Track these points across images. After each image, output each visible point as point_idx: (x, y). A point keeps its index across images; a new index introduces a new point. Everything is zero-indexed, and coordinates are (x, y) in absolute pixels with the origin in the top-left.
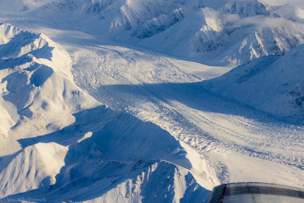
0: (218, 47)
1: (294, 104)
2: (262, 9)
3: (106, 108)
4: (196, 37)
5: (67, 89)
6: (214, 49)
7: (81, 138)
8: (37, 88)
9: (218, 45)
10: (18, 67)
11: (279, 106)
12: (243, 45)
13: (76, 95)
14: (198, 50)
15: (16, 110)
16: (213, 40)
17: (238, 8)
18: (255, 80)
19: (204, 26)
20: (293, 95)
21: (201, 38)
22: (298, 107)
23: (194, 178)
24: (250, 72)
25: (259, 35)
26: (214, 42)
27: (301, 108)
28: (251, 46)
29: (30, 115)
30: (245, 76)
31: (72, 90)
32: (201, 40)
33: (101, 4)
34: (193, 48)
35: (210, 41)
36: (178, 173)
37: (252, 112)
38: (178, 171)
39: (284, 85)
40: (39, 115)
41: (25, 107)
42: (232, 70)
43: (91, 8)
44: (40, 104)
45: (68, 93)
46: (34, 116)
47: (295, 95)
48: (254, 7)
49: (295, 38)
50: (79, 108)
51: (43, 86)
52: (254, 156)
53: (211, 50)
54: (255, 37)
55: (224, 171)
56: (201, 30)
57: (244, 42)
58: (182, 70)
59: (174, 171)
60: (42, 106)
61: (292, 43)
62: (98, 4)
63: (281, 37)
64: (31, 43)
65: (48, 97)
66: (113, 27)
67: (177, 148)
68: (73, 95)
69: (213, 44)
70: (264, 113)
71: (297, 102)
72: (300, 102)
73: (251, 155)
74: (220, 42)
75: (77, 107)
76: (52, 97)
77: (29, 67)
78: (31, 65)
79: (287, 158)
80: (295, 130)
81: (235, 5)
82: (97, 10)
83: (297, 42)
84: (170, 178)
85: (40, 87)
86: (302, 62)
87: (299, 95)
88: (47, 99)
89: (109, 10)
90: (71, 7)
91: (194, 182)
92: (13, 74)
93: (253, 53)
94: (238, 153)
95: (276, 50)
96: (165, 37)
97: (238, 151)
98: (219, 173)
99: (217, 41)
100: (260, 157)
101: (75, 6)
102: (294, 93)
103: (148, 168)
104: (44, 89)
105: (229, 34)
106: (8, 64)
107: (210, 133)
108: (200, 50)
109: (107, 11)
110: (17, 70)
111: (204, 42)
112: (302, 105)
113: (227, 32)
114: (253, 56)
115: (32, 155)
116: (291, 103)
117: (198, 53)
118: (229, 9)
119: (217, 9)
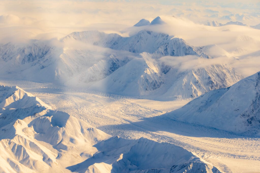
0: (161, 85)
1: (246, 123)
2: (189, 50)
3: (118, 138)
4: (143, 78)
5: (83, 128)
6: (158, 87)
7: (118, 158)
8: (62, 128)
9: (161, 83)
10: (38, 115)
11: (236, 125)
12: (185, 82)
13: (91, 131)
14: (146, 89)
15: (51, 146)
16: (156, 80)
17: (169, 50)
18: (212, 109)
19: (146, 68)
20: (245, 117)
21: (147, 79)
22: (250, 125)
23: (218, 170)
24: (205, 103)
25: (195, 73)
26: (157, 81)
27: (251, 125)
28: (191, 83)
29: (65, 148)
30: (202, 107)
31: (87, 127)
32: (147, 80)
33: (34, 54)
34: (142, 87)
35: (154, 81)
36: (207, 168)
37: (218, 132)
38: (207, 166)
39: (236, 110)
40: (72, 147)
41: (58, 143)
42: (189, 103)
43: (25, 58)
44: (69, 140)
45: (85, 130)
46: (68, 148)
47: (246, 117)
48: (183, 49)
49: (223, 72)
50: (97, 140)
51: (66, 126)
52: (237, 158)
53: (156, 88)
54: (193, 75)
55: (225, 167)
56: (145, 72)
57: (185, 80)
58: (143, 106)
59: (205, 166)
60: (70, 141)
61: (222, 77)
62: (31, 54)
63: (212, 73)
64: (13, 95)
65: (72, 134)
66: (58, 75)
67: (191, 156)
68: (89, 131)
69: (157, 83)
70: (226, 131)
71: (248, 122)
72: (250, 121)
73: (235, 157)
74: (162, 81)
75: (94, 140)
76: (74, 134)
77: (46, 113)
78: (47, 112)
79: (258, 157)
80: (254, 140)
81: (167, 49)
82: (31, 60)
83: (225, 76)
84: (204, 171)
85: (63, 127)
86: (245, 92)
87: (249, 117)
88: (72, 136)
89: (47, 59)
90: (5, 58)
91: (219, 172)
92: (35, 120)
93: (193, 88)
94: (225, 157)
95: (211, 84)
96: (114, 80)
97: (225, 156)
98: (223, 169)
99: (159, 80)
100: (241, 158)
101: (9, 57)
102: (245, 115)
103: (188, 167)
104: (67, 129)
105: (165, 73)
106: (18, 113)
107: (200, 147)
108: (148, 89)
109: (46, 61)
110: (38, 117)
111: (149, 82)
112: (252, 123)
113: (163, 72)
114: (194, 90)
115: (94, 172)
116: (244, 123)
117: (147, 91)
118: (163, 52)
119: (153, 53)
